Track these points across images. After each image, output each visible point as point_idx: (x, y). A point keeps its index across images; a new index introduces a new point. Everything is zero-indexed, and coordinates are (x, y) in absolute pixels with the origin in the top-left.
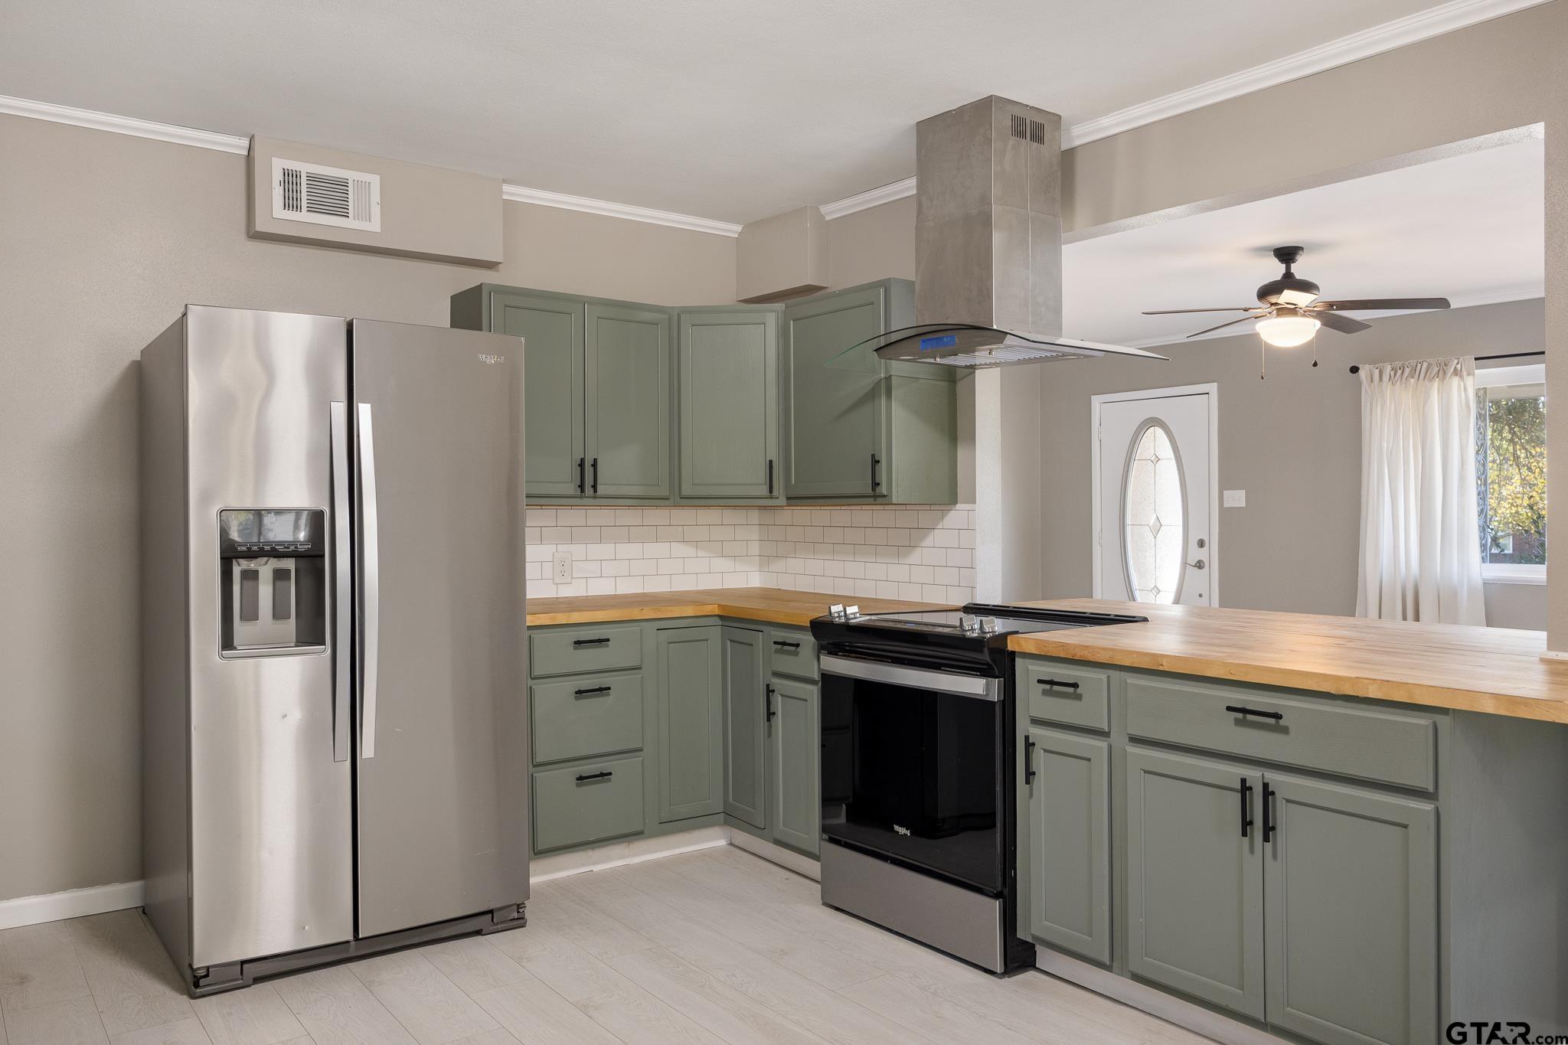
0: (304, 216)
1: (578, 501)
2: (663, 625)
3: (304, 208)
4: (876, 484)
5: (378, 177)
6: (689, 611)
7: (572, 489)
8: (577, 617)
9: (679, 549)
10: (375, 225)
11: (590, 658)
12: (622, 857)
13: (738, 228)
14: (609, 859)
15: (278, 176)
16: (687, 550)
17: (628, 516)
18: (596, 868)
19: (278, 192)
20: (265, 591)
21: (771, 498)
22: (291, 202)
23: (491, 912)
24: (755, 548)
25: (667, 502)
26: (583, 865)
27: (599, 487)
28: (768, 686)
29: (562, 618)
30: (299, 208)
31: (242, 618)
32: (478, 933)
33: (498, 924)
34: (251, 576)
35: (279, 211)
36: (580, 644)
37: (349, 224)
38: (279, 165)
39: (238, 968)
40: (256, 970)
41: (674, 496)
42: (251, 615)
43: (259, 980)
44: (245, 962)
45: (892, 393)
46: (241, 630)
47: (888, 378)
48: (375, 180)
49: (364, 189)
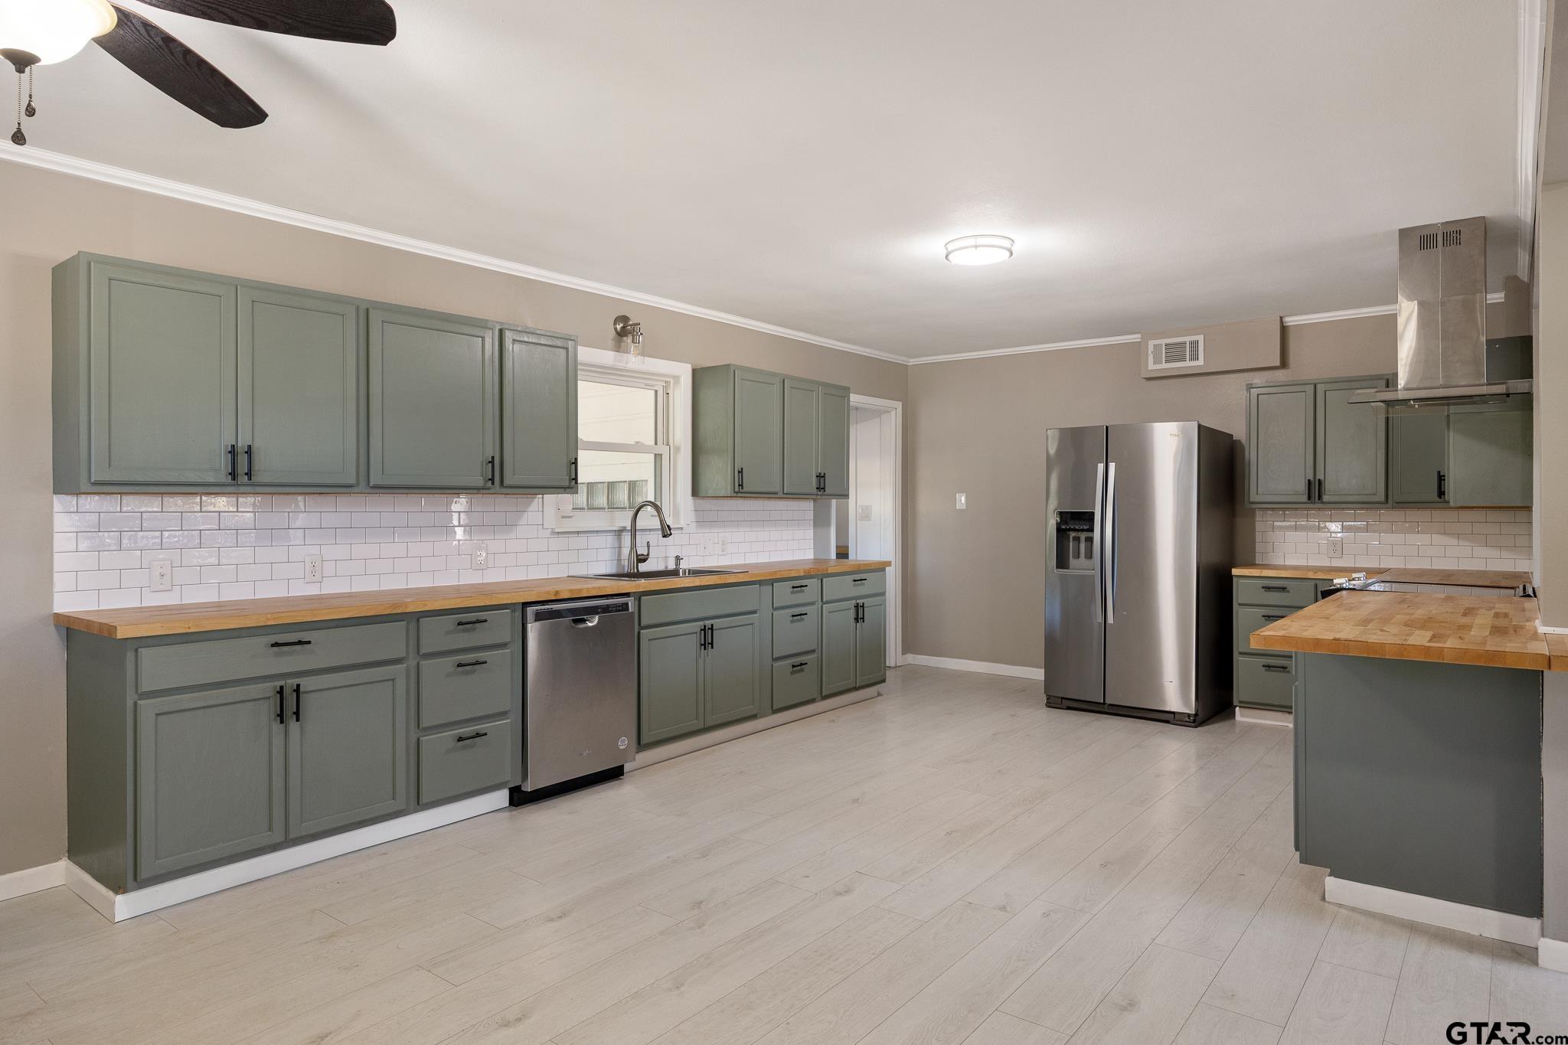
0: (1163, 366)
1: (1311, 506)
3: (1164, 362)
4: (1441, 493)
5: (1202, 336)
7: (1305, 498)
8: (1267, 573)
10: (1200, 362)
11: (1275, 598)
15: (1151, 349)
19: (1151, 356)
20: (1083, 546)
22: (1157, 361)
23: (1174, 713)
26: (1282, 721)
27: (1322, 498)
29: (1256, 573)
30: (1161, 362)
31: (1074, 558)
32: (1167, 722)
33: (1177, 721)
34: (1077, 539)
35: (1151, 366)
36: (1268, 588)
37: (1188, 363)
38: (1151, 343)
39: (1060, 700)
40: (1066, 703)
41: (1390, 500)
42: (1077, 556)
43: (1069, 708)
44: (1063, 698)
45: (1451, 425)
46: (1073, 562)
47: (1448, 416)
48: (1200, 338)
49: (1194, 345)
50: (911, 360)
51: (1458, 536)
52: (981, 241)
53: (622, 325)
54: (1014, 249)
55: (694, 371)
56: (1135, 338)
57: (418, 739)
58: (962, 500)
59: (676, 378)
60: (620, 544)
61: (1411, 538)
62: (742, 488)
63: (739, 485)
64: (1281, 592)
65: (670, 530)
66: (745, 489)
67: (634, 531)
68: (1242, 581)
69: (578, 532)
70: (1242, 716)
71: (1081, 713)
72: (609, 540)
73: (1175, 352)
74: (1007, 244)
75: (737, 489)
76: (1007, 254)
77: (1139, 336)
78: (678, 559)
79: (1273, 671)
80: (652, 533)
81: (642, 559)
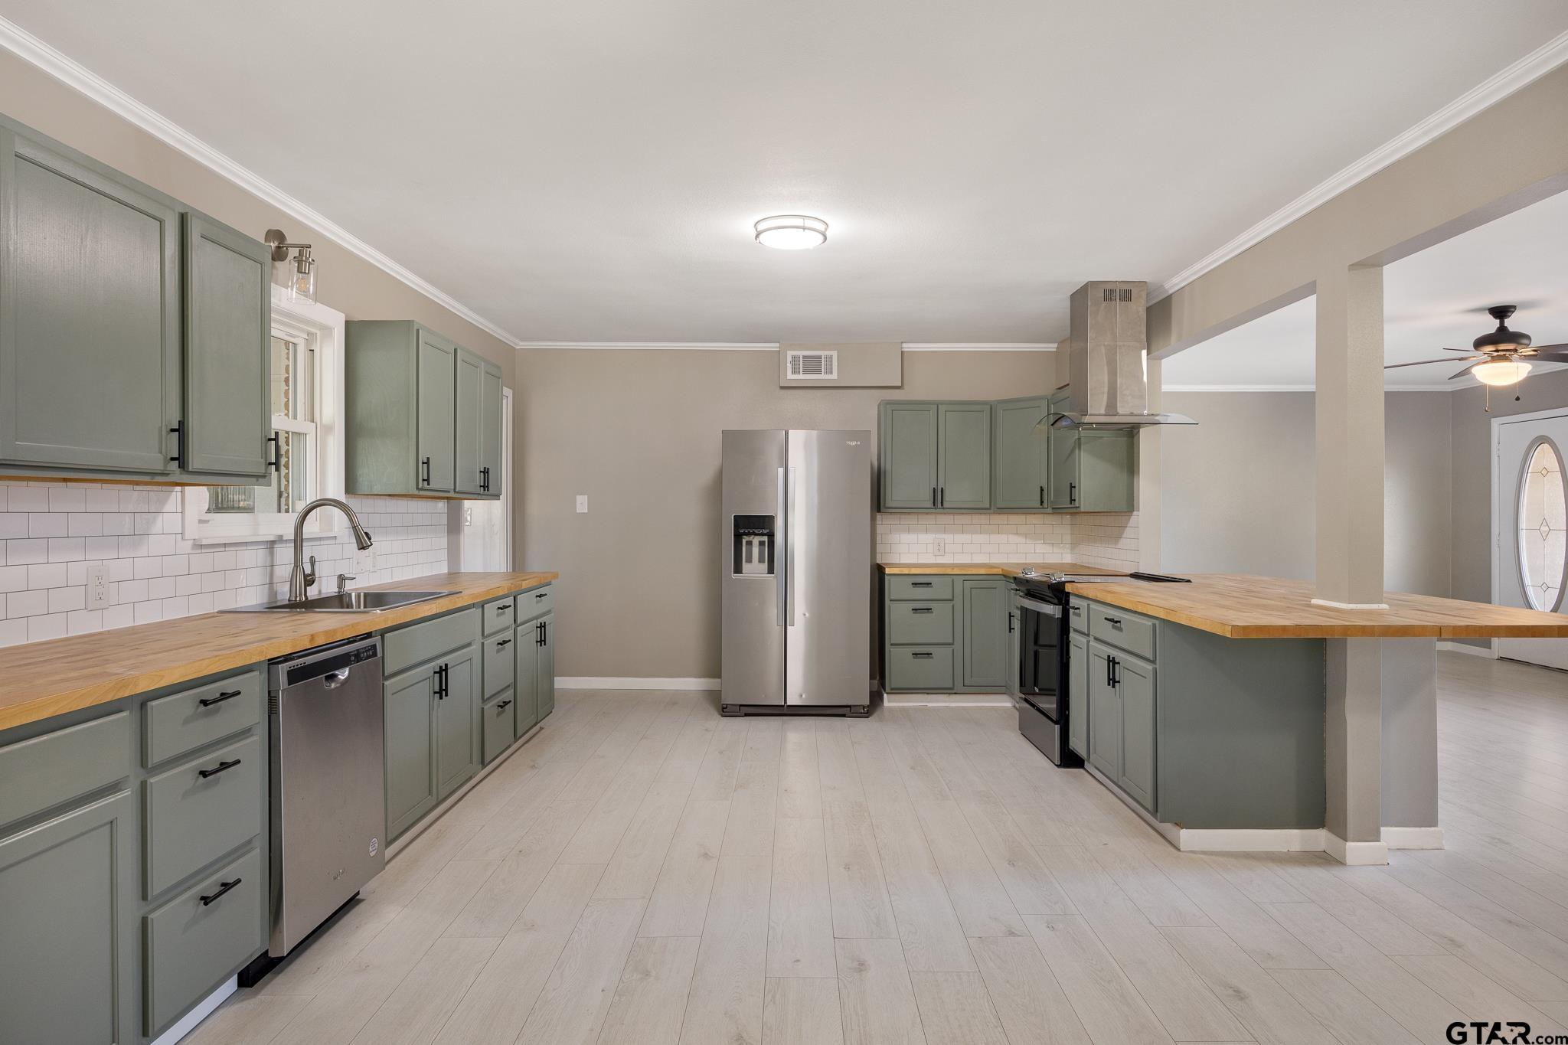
0: (801, 376)
1: (934, 511)
2: (967, 578)
3: (801, 373)
4: (1072, 500)
5: (836, 352)
6: (982, 571)
7: (930, 504)
8: (914, 571)
9: (1013, 538)
10: (835, 376)
11: (921, 593)
12: (945, 702)
13: (1056, 345)
14: (937, 701)
15: (789, 359)
16: (1020, 539)
17: (964, 519)
18: (930, 705)
19: (789, 365)
20: (755, 550)
21: (1043, 508)
22: (795, 371)
23: (850, 706)
24: (1068, 538)
25: (988, 511)
26: (922, 702)
27: (945, 503)
28: (1010, 613)
29: (906, 571)
30: (799, 373)
31: (746, 562)
32: (844, 716)
33: (853, 713)
34: (749, 543)
35: (790, 376)
36: (915, 584)
37: (822, 376)
38: (790, 354)
39: (738, 707)
40: (745, 710)
41: (992, 508)
42: (749, 560)
43: (746, 715)
44: (741, 706)
45: (1082, 447)
46: (745, 566)
47: (1079, 439)
48: (835, 354)
49: (829, 359)
50: (521, 343)
51: (1026, 535)
52: (809, 223)
53: (276, 244)
54: (828, 234)
55: (347, 323)
56: (773, 346)
57: (144, 921)
58: (582, 504)
59: (327, 330)
60: (272, 560)
61: (995, 538)
62: (428, 484)
63: (424, 480)
64: (926, 587)
65: (370, 539)
66: (433, 485)
67: (299, 541)
68: (893, 579)
69: (225, 545)
70: (889, 702)
71: (765, 717)
72: (259, 555)
73: (813, 365)
74: (822, 227)
75: (420, 486)
76: (821, 238)
77: (778, 345)
78: (342, 579)
79: (919, 658)
80: (322, 543)
81: (309, 580)
